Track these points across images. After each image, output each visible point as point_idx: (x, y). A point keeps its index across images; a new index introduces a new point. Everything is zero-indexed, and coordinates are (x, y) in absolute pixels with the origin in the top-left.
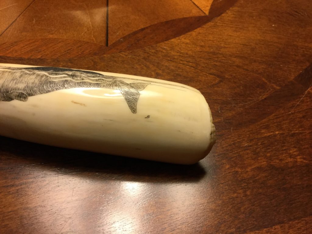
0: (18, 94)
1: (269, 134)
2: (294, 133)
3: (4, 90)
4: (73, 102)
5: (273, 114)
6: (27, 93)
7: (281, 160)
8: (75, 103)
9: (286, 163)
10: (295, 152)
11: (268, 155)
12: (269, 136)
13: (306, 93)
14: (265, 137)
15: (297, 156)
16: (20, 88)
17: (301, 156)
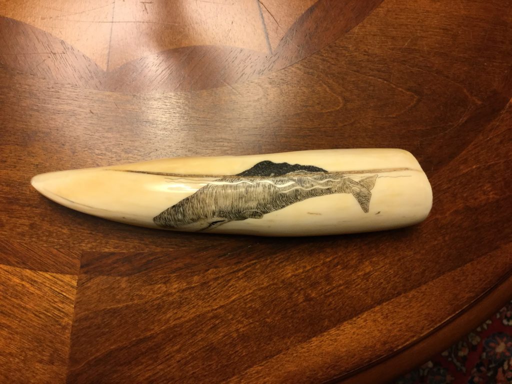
0: (252, 213)
1: (467, 170)
2: (490, 165)
3: (236, 211)
4: (309, 213)
5: (472, 143)
6: (261, 211)
7: (476, 199)
8: (311, 214)
9: (480, 201)
10: (488, 187)
11: (465, 195)
12: (467, 172)
13: (507, 107)
14: (463, 174)
15: (490, 192)
16: (253, 207)
17: (493, 192)
